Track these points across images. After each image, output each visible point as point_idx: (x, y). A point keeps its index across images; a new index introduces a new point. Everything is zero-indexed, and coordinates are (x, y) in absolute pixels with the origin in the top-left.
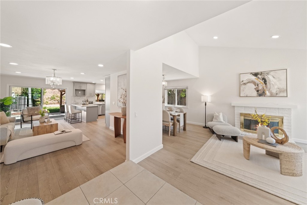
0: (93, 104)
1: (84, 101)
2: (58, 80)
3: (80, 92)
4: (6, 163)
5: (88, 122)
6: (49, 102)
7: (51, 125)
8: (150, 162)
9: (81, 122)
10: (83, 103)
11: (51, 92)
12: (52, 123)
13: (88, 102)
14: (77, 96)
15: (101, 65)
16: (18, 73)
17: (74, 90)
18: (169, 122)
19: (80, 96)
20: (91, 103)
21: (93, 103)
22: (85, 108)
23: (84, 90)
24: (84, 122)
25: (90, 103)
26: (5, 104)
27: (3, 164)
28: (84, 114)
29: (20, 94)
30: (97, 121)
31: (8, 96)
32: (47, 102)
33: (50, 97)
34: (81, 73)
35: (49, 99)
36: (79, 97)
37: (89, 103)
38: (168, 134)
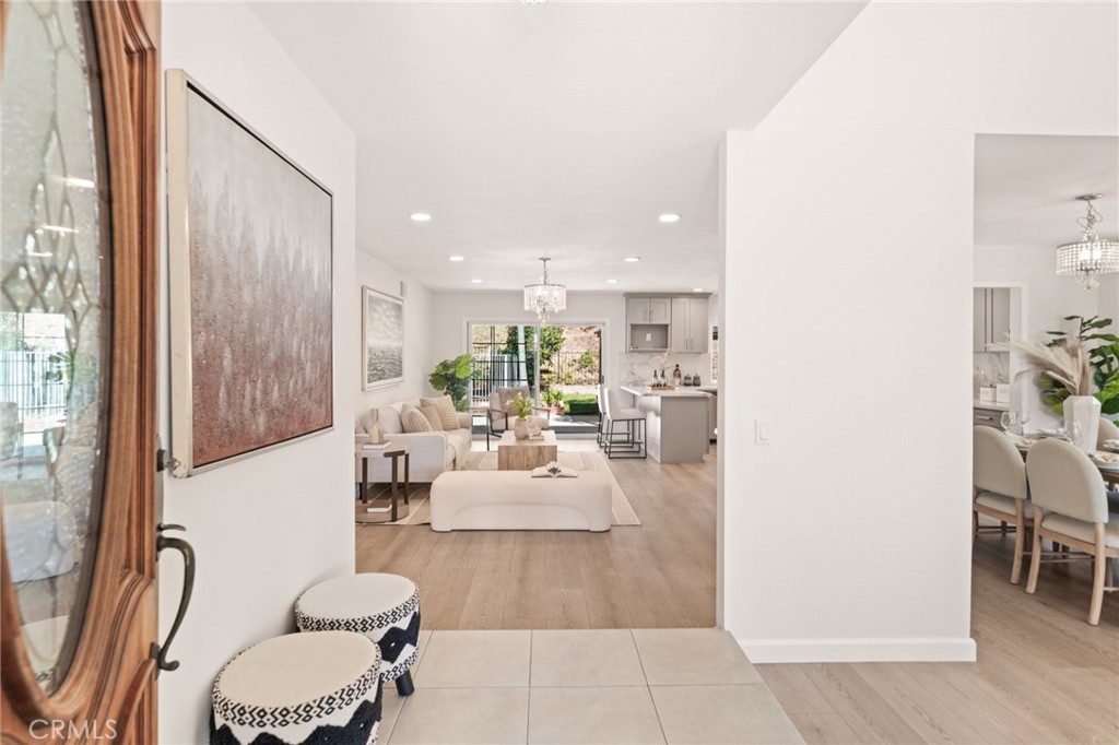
0: (701, 387)
1: (659, 374)
2: (556, 293)
3: (649, 337)
4: (435, 527)
5: (669, 463)
6: (577, 376)
7: (540, 447)
8: (840, 685)
9: (644, 458)
10: (654, 381)
11: (582, 339)
12: (542, 444)
13: (679, 376)
14: (640, 352)
15: (669, 218)
16: (477, 282)
17: (629, 328)
18: (1092, 525)
19: (650, 352)
20: (691, 381)
21: (699, 385)
22: (656, 401)
23: (665, 327)
24: (655, 461)
25: (689, 385)
26: (457, 375)
27: (428, 527)
28: (654, 425)
29: (503, 347)
30: (703, 462)
31: (465, 353)
32: (570, 377)
33: (578, 357)
34: (627, 260)
35: (577, 365)
36: (647, 355)
37: (686, 385)
38: (1087, 609)
